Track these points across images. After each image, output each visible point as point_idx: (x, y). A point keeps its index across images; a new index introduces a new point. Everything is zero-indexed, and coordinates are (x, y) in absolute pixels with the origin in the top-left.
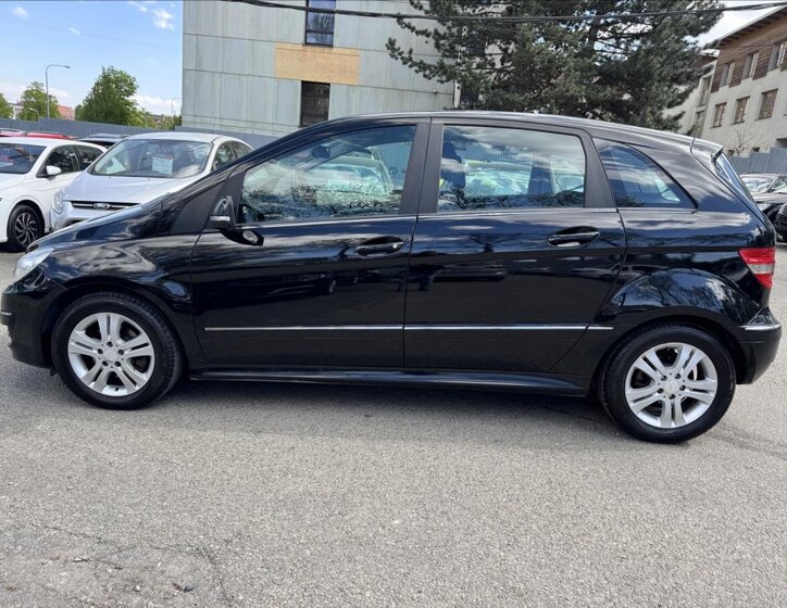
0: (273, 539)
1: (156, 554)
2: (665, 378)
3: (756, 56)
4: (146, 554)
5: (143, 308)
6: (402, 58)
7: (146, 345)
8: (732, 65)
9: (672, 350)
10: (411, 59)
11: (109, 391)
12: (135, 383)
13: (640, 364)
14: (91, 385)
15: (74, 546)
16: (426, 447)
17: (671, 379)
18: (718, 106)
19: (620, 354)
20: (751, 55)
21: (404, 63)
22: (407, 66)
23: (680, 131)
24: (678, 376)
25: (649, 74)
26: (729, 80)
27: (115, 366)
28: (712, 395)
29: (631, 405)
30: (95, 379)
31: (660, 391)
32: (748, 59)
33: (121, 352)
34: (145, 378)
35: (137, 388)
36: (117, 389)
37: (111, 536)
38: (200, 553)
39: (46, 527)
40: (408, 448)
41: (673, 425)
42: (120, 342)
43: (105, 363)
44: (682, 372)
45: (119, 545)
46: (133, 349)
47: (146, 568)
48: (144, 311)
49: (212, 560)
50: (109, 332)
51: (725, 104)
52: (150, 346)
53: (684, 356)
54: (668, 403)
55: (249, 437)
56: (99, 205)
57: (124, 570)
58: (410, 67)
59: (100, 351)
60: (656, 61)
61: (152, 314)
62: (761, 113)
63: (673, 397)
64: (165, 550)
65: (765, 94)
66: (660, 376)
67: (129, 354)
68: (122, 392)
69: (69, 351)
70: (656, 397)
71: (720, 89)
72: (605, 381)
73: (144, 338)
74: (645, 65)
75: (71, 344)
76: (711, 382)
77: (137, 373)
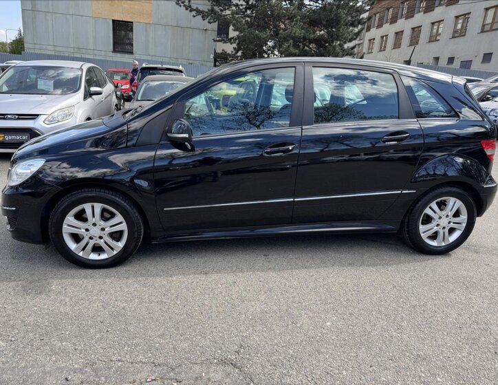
0: (264, 346)
1: (197, 368)
2: (440, 218)
3: (391, 10)
4: (191, 369)
5: (119, 198)
6: (185, 6)
7: (121, 223)
8: (378, 15)
9: (445, 201)
10: (190, 7)
11: (94, 257)
12: (112, 249)
13: (428, 211)
14: (81, 254)
15: (139, 372)
16: (313, 272)
17: (444, 217)
18: (370, 40)
19: (418, 205)
20: (388, 9)
21: (187, 9)
22: (188, 11)
23: (356, 56)
24: (447, 216)
25: (339, 21)
26: (376, 24)
27: (98, 239)
28: (464, 225)
29: (422, 235)
30: (83, 249)
31: (438, 225)
32: (387, 11)
33: (103, 229)
34: (121, 245)
35: (115, 252)
36: (99, 255)
37: (161, 360)
38: (225, 363)
39: (111, 361)
40: (304, 273)
41: (443, 244)
42: (102, 223)
43: (91, 238)
44: (450, 214)
45: (169, 366)
46: (111, 226)
47: (197, 378)
48: (119, 200)
49: (235, 366)
50: (94, 216)
51: (374, 39)
52: (124, 224)
53: (451, 204)
54: (441, 232)
55: (203, 277)
56: (9, 116)
57: (184, 382)
58: (191, 11)
59: (87, 230)
60: (342, 12)
61: (125, 202)
62: (395, 45)
63: (444, 228)
64: (202, 363)
65: (396, 33)
66: (438, 217)
67: (108, 230)
68: (104, 256)
69: (64, 231)
70: (436, 229)
71: (371, 30)
72: (408, 222)
73: (119, 218)
74: (336, 15)
75: (65, 226)
76: (464, 217)
77: (114, 242)
